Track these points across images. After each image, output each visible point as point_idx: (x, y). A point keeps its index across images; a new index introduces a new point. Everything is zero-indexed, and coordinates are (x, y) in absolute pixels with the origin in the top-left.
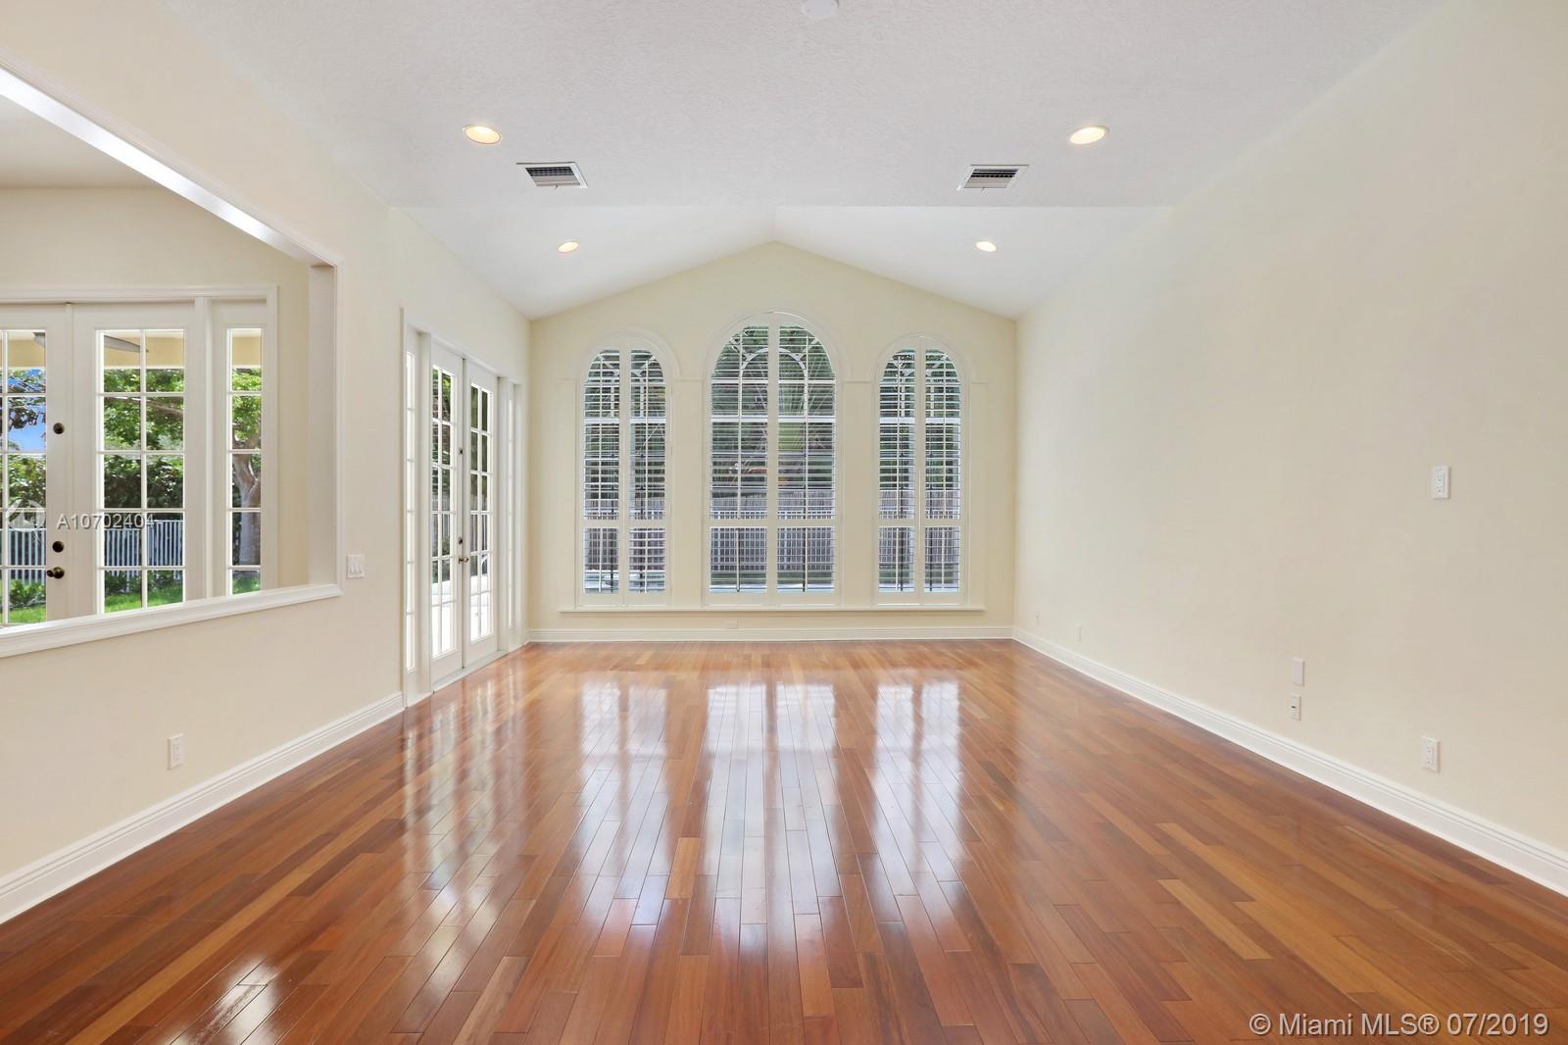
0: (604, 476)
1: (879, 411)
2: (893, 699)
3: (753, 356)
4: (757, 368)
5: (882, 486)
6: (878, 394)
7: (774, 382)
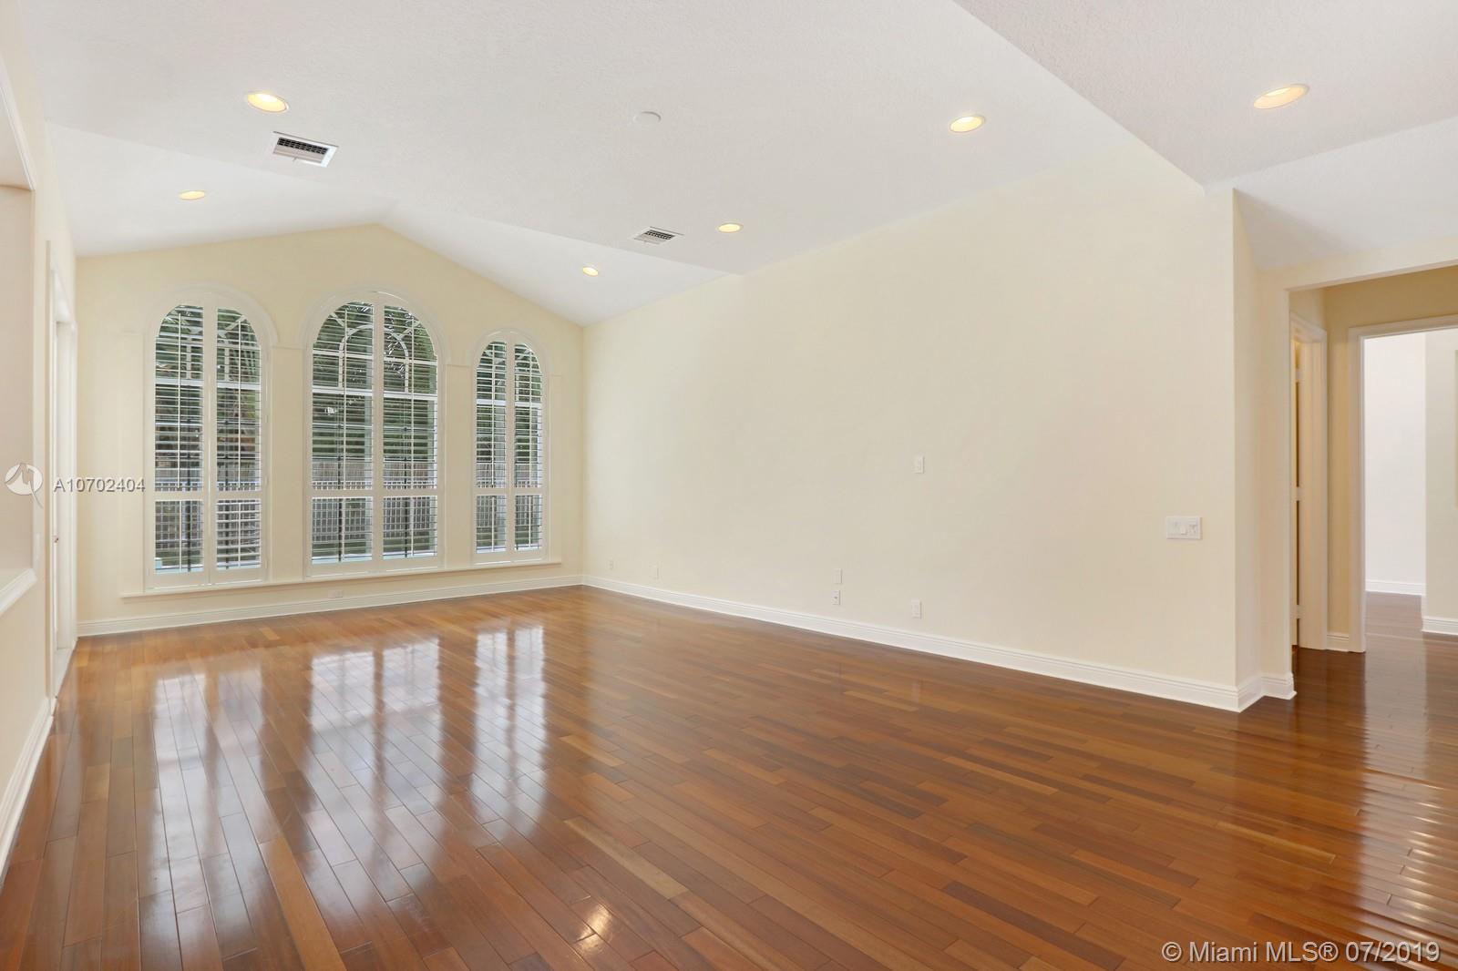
0: (183, 443)
1: (475, 393)
2: (491, 646)
3: (354, 331)
4: (359, 342)
5: (478, 459)
6: (475, 379)
7: (376, 358)
